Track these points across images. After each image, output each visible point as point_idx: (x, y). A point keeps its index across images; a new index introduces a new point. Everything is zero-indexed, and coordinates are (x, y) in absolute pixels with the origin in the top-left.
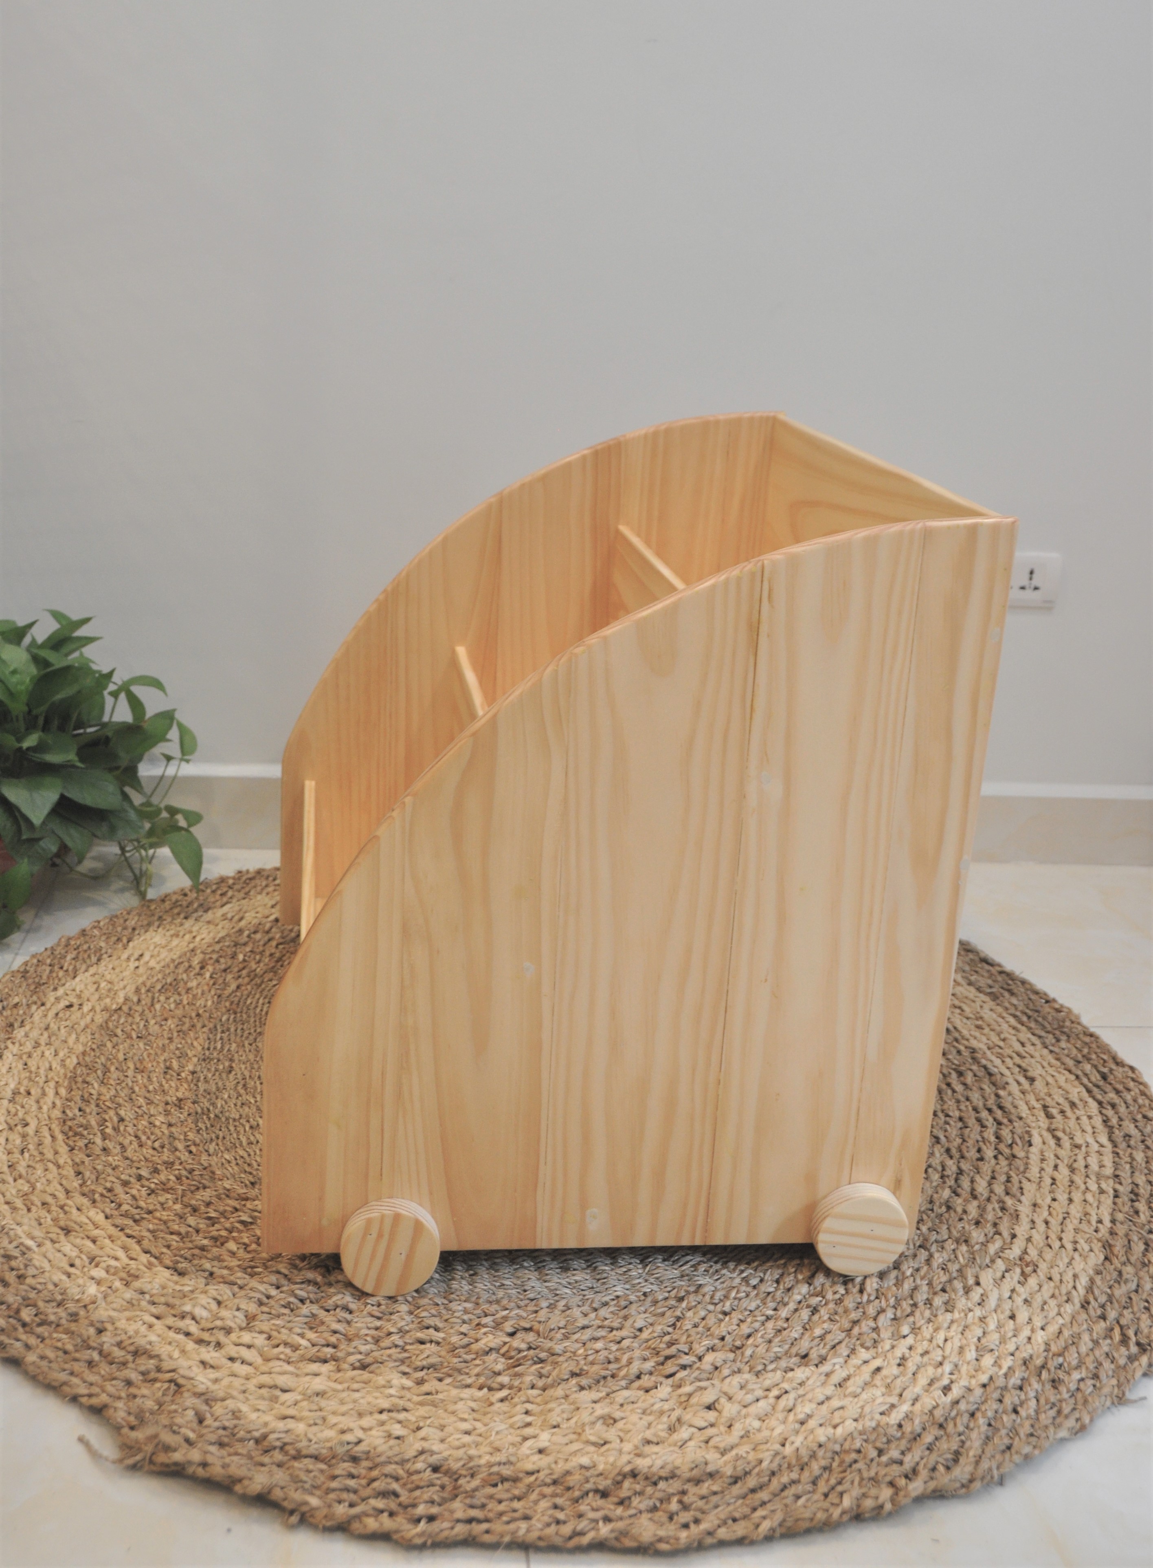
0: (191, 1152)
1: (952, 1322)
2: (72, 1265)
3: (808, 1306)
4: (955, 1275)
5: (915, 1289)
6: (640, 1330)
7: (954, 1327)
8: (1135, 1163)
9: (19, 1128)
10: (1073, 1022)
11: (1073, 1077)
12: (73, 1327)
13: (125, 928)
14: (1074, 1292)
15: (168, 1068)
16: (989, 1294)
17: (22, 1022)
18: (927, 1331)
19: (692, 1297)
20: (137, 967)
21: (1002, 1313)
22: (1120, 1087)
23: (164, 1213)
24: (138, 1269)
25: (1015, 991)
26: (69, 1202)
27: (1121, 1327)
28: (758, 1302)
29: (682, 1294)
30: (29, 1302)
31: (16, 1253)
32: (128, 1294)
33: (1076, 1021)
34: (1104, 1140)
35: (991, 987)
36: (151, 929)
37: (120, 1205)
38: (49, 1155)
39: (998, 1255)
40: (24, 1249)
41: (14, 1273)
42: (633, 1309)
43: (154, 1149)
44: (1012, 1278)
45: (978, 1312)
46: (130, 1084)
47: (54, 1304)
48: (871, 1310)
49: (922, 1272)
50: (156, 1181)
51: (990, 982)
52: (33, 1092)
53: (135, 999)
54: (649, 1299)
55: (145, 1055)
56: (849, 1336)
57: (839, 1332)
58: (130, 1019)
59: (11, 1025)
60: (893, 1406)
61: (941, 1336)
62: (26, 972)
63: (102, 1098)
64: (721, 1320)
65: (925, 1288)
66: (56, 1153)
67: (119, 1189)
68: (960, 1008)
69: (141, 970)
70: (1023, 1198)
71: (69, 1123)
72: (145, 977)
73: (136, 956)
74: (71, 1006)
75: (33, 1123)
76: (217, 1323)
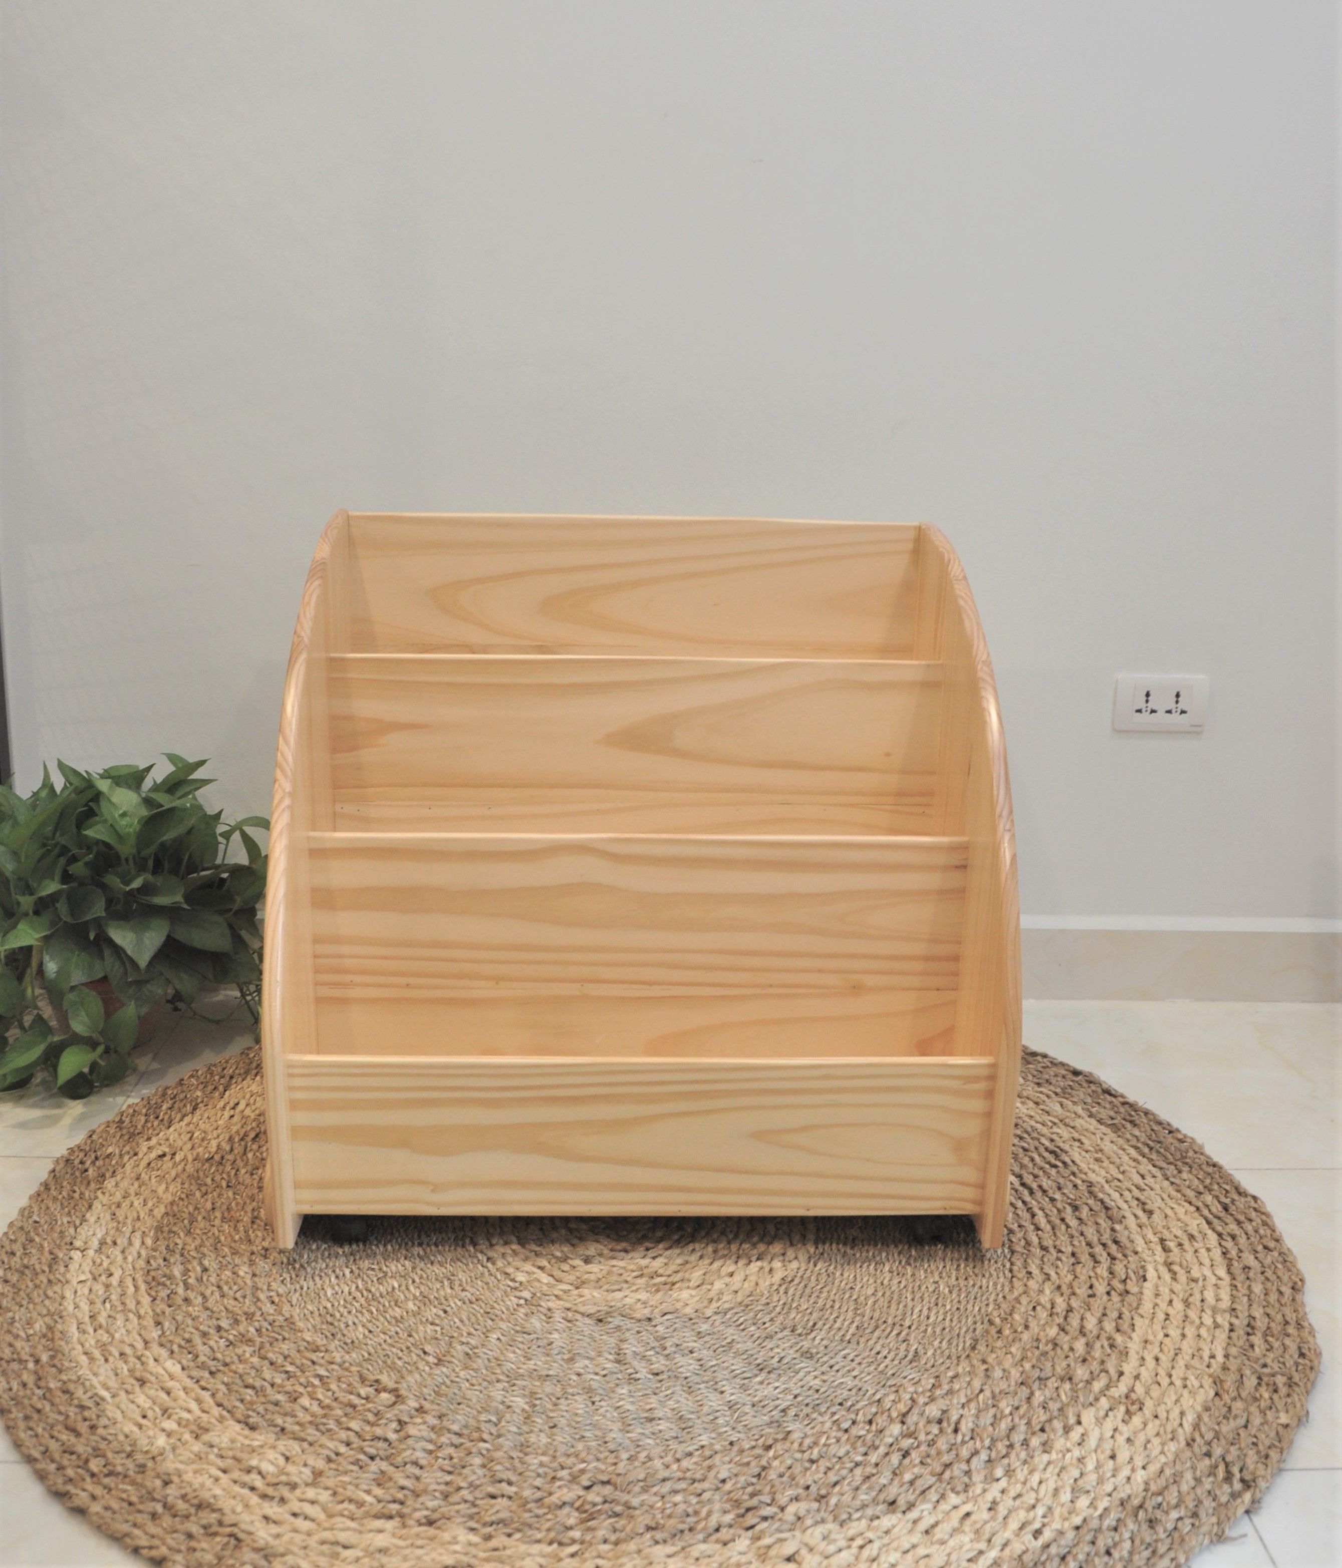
0: (273, 1302)
1: (1049, 1463)
2: (144, 1417)
3: (899, 1450)
4: (1056, 1413)
5: (1012, 1429)
6: (724, 1481)
7: (1051, 1468)
8: (1253, 1296)
9: (103, 1278)
10: (1196, 1152)
11: (1193, 1209)
12: (139, 1478)
13: (223, 1077)
14: (1180, 1430)
15: (256, 1218)
16: (1090, 1433)
17: (114, 1172)
18: (1021, 1475)
19: (779, 1446)
20: (232, 1116)
21: (1102, 1452)
22: (1241, 1218)
23: (241, 1366)
24: (209, 1422)
25: (1138, 1122)
26: (147, 1353)
27: (1227, 1465)
28: (848, 1447)
29: (770, 1442)
30: (99, 1453)
31: (90, 1403)
32: (197, 1447)
33: (1199, 1152)
34: (1222, 1272)
35: (1112, 1119)
36: (249, 1078)
37: (197, 1357)
38: (131, 1305)
39: (1103, 1393)
40: (98, 1400)
41: (87, 1423)
42: (717, 1459)
43: (236, 1299)
44: (1115, 1417)
45: (1077, 1453)
46: (217, 1233)
47: (124, 1455)
48: (965, 1452)
49: (1022, 1411)
50: (235, 1332)
51: (1112, 1113)
52: (119, 1241)
53: (228, 1148)
54: (736, 1448)
55: (233, 1204)
56: (940, 1480)
57: (929, 1477)
58: (221, 1168)
59: (103, 1176)
60: (981, 1552)
61: (1035, 1479)
62: (121, 1122)
63: (187, 1247)
64: (807, 1469)
65: (1023, 1428)
66: (138, 1303)
67: (197, 1340)
68: (1079, 1140)
69: (235, 1119)
70: (1134, 1335)
71: (153, 1273)
72: (239, 1125)
73: (232, 1104)
74: (164, 1155)
75: (117, 1273)
76: (284, 1478)
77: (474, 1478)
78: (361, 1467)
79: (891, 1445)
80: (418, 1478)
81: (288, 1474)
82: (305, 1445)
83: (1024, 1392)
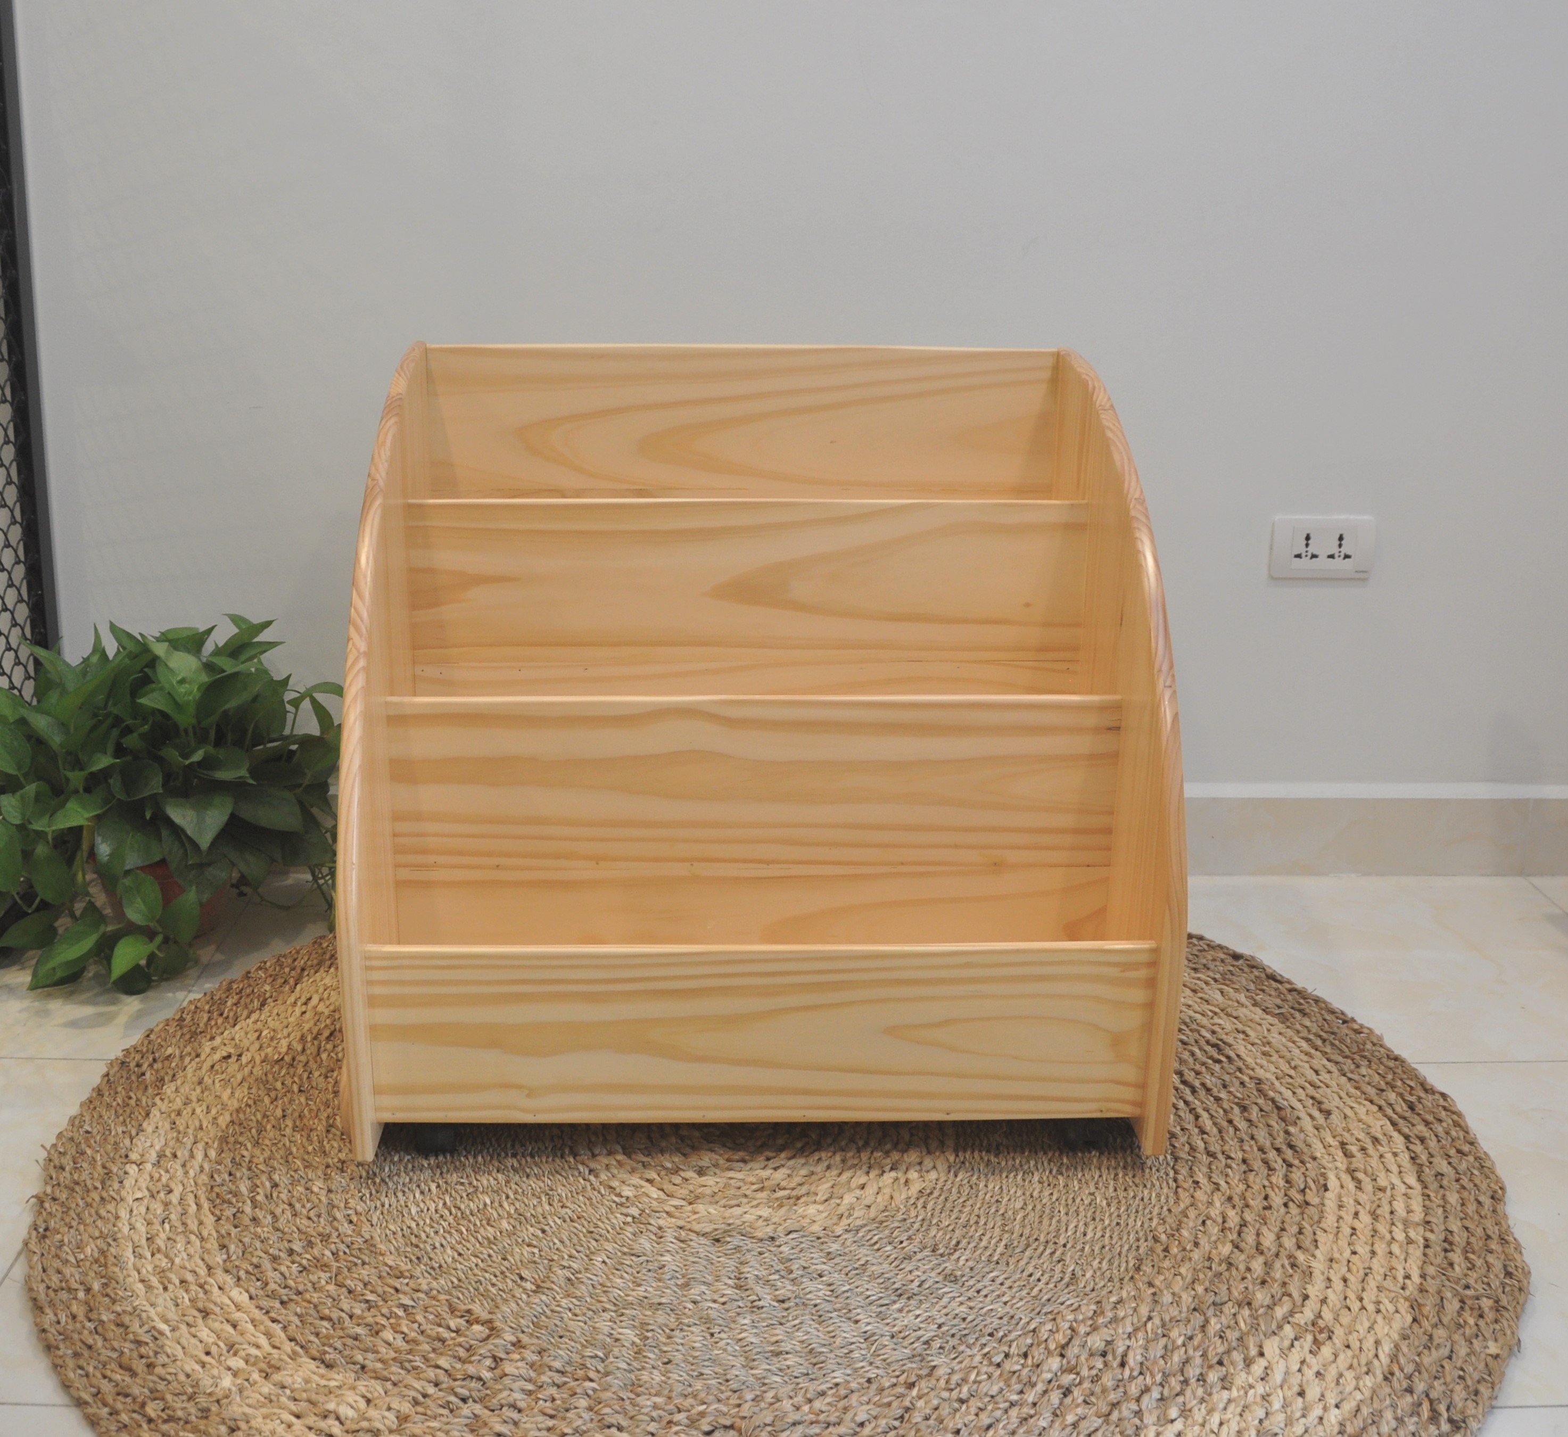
0: (351, 1222)
1: (1229, 1401)
2: (208, 1353)
3: (1059, 1387)
4: (1234, 1344)
5: (1187, 1361)
6: (862, 1425)
7: (1231, 1408)
8: (1448, 1206)
9: (162, 1195)
10: (1374, 1045)
11: (1375, 1108)
12: (202, 1425)
13: (293, 969)
14: (1376, 1362)
15: (331, 1126)
16: (1275, 1367)
17: (174, 1075)
18: (1198, 1416)
19: (923, 1384)
20: (304, 1013)
21: (1289, 1388)
22: (1430, 1118)
23: (315, 1295)
24: (281, 1360)
25: (1308, 1011)
26: (211, 1280)
27: (1431, 1402)
28: (1002, 1384)
29: (913, 1379)
30: (157, 1395)
31: (146, 1338)
32: (267, 1388)
33: (1378, 1043)
34: (1412, 1180)
35: (1279, 1007)
36: (322, 970)
37: (267, 1284)
38: (193, 1226)
39: (1286, 1320)
40: (156, 1334)
41: (144, 1361)
42: (854, 1399)
43: (309, 1218)
44: (1302, 1347)
45: (1260, 1389)
46: (288, 1144)
47: (185, 1398)
48: (1134, 1390)
49: (1196, 1341)
50: (308, 1256)
51: (1278, 1002)
52: (179, 1154)
53: (299, 1048)
54: (874, 1386)
55: (306, 1111)
56: (1107, 1422)
57: (1096, 1419)
58: (292, 1070)
59: (162, 1079)
61: (1215, 1419)
62: (182, 1019)
63: (255, 1160)
64: (956, 1410)
65: (1198, 1361)
66: (201, 1223)
67: (267, 1265)
68: (1244, 1032)
69: (308, 1015)
70: (1317, 1253)
71: (217, 1190)
72: (312, 1023)
73: (303, 999)
74: (229, 1056)
75: (178, 1190)
76: (365, 1424)
77: (580, 1422)
78: (452, 1411)
79: (1050, 1382)
80: (516, 1424)
81: (369, 1420)
82: (389, 1385)
83: (1198, 1319)
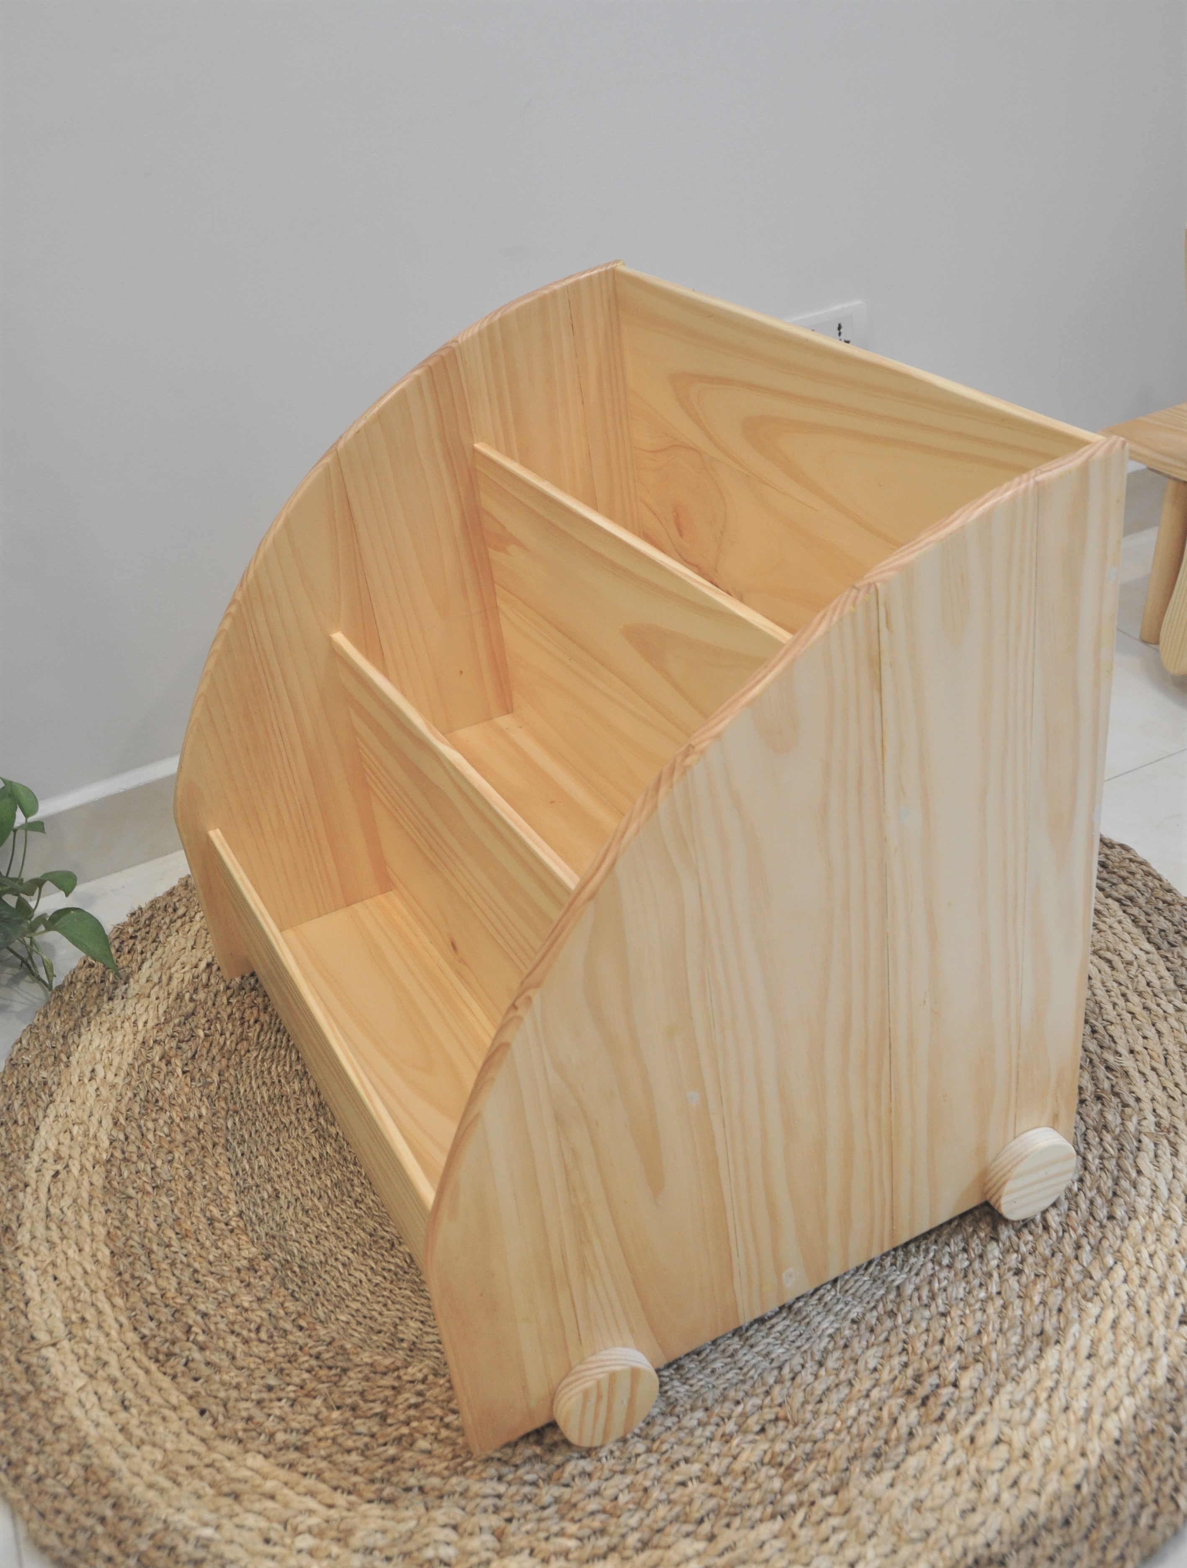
1: (1144, 1231)
2: (270, 1542)
3: (1010, 1269)
4: (1116, 1172)
5: (1091, 1205)
6: (878, 1371)
7: (1148, 1236)
9: (100, 1372)
13: (54, 1039)
15: (211, 1220)
16: (1157, 1182)
17: (18, 1219)
19: (902, 1309)
20: (98, 1089)
21: (1178, 1199)
23: (326, 1428)
24: (344, 1518)
26: (214, 1454)
29: (890, 1307)
31: (200, 1553)
34: (1146, 945)
36: (83, 1030)
37: (271, 1436)
38: (156, 1398)
39: (1140, 1132)
40: (206, 1544)
42: (855, 1346)
43: (263, 1342)
44: (1164, 1153)
45: (1159, 1209)
46: (185, 1260)
50: (290, 1387)
52: (87, 1315)
53: (121, 1135)
54: (863, 1327)
55: (176, 1211)
56: (1066, 1291)
57: (1054, 1291)
58: (132, 1168)
59: (10, 1230)
61: (1144, 1254)
63: (167, 1293)
64: (946, 1326)
66: (161, 1391)
67: (259, 1416)
69: (105, 1093)
70: (1119, 1049)
71: (151, 1343)
72: (114, 1101)
74: (57, 1173)
75: (113, 1360)
